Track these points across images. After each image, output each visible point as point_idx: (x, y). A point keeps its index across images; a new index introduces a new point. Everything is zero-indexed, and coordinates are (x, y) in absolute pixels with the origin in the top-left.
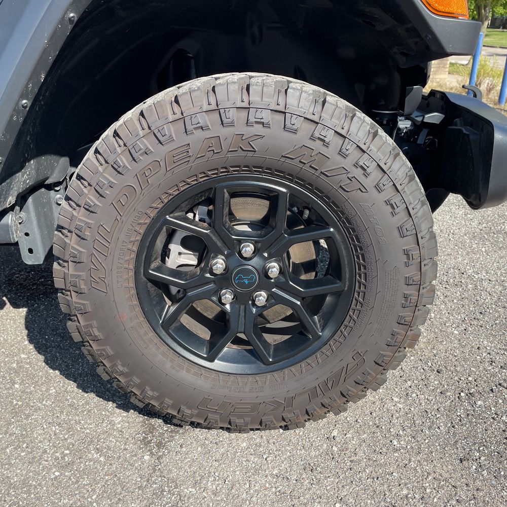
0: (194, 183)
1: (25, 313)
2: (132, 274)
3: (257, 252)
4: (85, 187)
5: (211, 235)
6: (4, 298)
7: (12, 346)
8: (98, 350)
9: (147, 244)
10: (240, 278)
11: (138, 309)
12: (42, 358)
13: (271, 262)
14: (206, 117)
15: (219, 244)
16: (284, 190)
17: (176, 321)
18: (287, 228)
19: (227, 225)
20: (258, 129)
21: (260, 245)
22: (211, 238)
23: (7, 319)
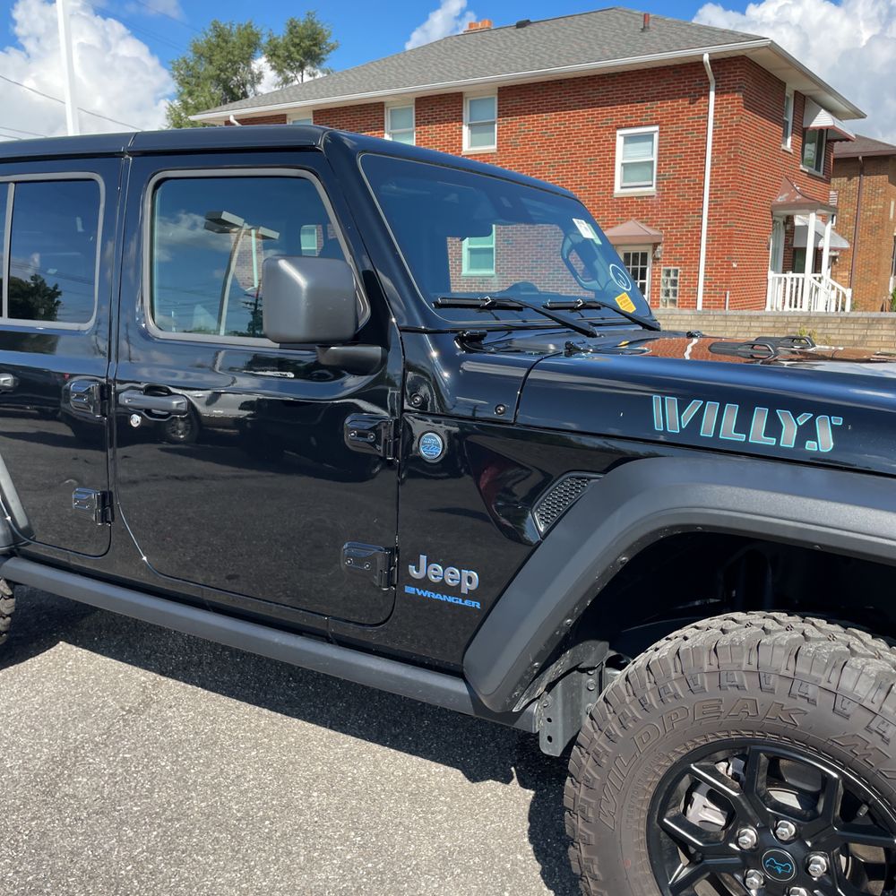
0: (724, 738)
1: (531, 797)
2: (644, 816)
3: (798, 837)
4: (610, 713)
5: (741, 800)
6: (513, 769)
7: (510, 839)
8: (595, 891)
9: (666, 788)
10: (772, 862)
11: (646, 859)
12: (538, 866)
13: (817, 855)
14: (744, 677)
15: (750, 812)
16: (835, 775)
17: (690, 888)
18: (840, 819)
19: (763, 793)
20: (802, 704)
21: (802, 828)
22: (740, 803)
23: (511, 800)
